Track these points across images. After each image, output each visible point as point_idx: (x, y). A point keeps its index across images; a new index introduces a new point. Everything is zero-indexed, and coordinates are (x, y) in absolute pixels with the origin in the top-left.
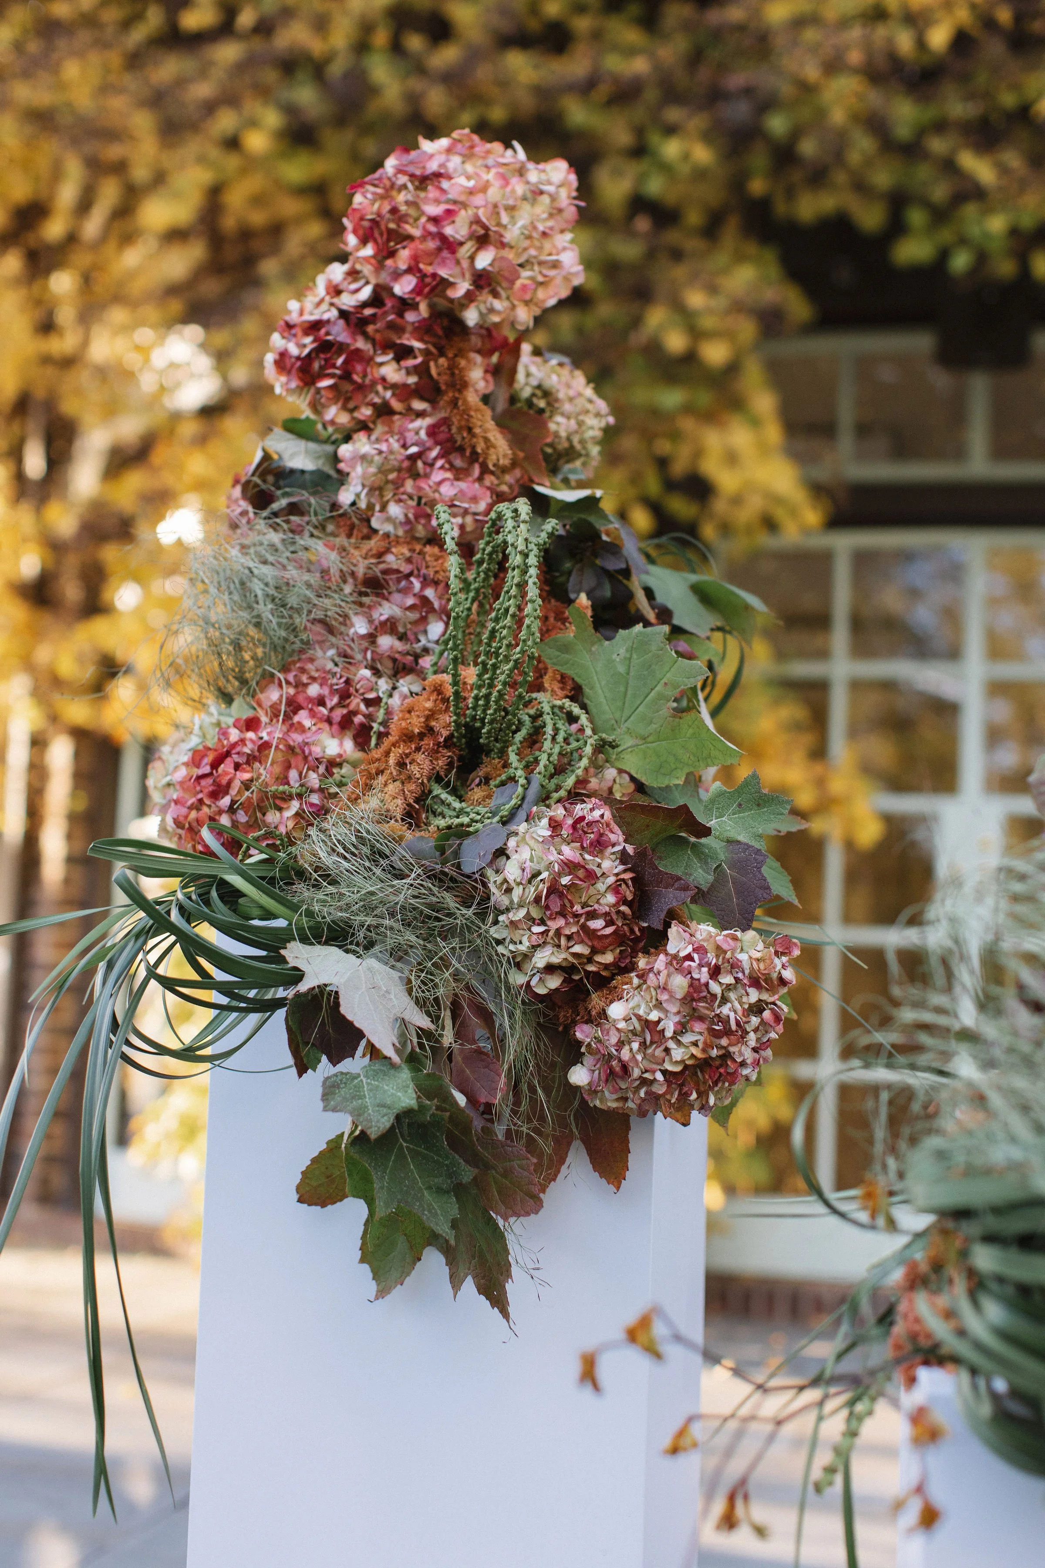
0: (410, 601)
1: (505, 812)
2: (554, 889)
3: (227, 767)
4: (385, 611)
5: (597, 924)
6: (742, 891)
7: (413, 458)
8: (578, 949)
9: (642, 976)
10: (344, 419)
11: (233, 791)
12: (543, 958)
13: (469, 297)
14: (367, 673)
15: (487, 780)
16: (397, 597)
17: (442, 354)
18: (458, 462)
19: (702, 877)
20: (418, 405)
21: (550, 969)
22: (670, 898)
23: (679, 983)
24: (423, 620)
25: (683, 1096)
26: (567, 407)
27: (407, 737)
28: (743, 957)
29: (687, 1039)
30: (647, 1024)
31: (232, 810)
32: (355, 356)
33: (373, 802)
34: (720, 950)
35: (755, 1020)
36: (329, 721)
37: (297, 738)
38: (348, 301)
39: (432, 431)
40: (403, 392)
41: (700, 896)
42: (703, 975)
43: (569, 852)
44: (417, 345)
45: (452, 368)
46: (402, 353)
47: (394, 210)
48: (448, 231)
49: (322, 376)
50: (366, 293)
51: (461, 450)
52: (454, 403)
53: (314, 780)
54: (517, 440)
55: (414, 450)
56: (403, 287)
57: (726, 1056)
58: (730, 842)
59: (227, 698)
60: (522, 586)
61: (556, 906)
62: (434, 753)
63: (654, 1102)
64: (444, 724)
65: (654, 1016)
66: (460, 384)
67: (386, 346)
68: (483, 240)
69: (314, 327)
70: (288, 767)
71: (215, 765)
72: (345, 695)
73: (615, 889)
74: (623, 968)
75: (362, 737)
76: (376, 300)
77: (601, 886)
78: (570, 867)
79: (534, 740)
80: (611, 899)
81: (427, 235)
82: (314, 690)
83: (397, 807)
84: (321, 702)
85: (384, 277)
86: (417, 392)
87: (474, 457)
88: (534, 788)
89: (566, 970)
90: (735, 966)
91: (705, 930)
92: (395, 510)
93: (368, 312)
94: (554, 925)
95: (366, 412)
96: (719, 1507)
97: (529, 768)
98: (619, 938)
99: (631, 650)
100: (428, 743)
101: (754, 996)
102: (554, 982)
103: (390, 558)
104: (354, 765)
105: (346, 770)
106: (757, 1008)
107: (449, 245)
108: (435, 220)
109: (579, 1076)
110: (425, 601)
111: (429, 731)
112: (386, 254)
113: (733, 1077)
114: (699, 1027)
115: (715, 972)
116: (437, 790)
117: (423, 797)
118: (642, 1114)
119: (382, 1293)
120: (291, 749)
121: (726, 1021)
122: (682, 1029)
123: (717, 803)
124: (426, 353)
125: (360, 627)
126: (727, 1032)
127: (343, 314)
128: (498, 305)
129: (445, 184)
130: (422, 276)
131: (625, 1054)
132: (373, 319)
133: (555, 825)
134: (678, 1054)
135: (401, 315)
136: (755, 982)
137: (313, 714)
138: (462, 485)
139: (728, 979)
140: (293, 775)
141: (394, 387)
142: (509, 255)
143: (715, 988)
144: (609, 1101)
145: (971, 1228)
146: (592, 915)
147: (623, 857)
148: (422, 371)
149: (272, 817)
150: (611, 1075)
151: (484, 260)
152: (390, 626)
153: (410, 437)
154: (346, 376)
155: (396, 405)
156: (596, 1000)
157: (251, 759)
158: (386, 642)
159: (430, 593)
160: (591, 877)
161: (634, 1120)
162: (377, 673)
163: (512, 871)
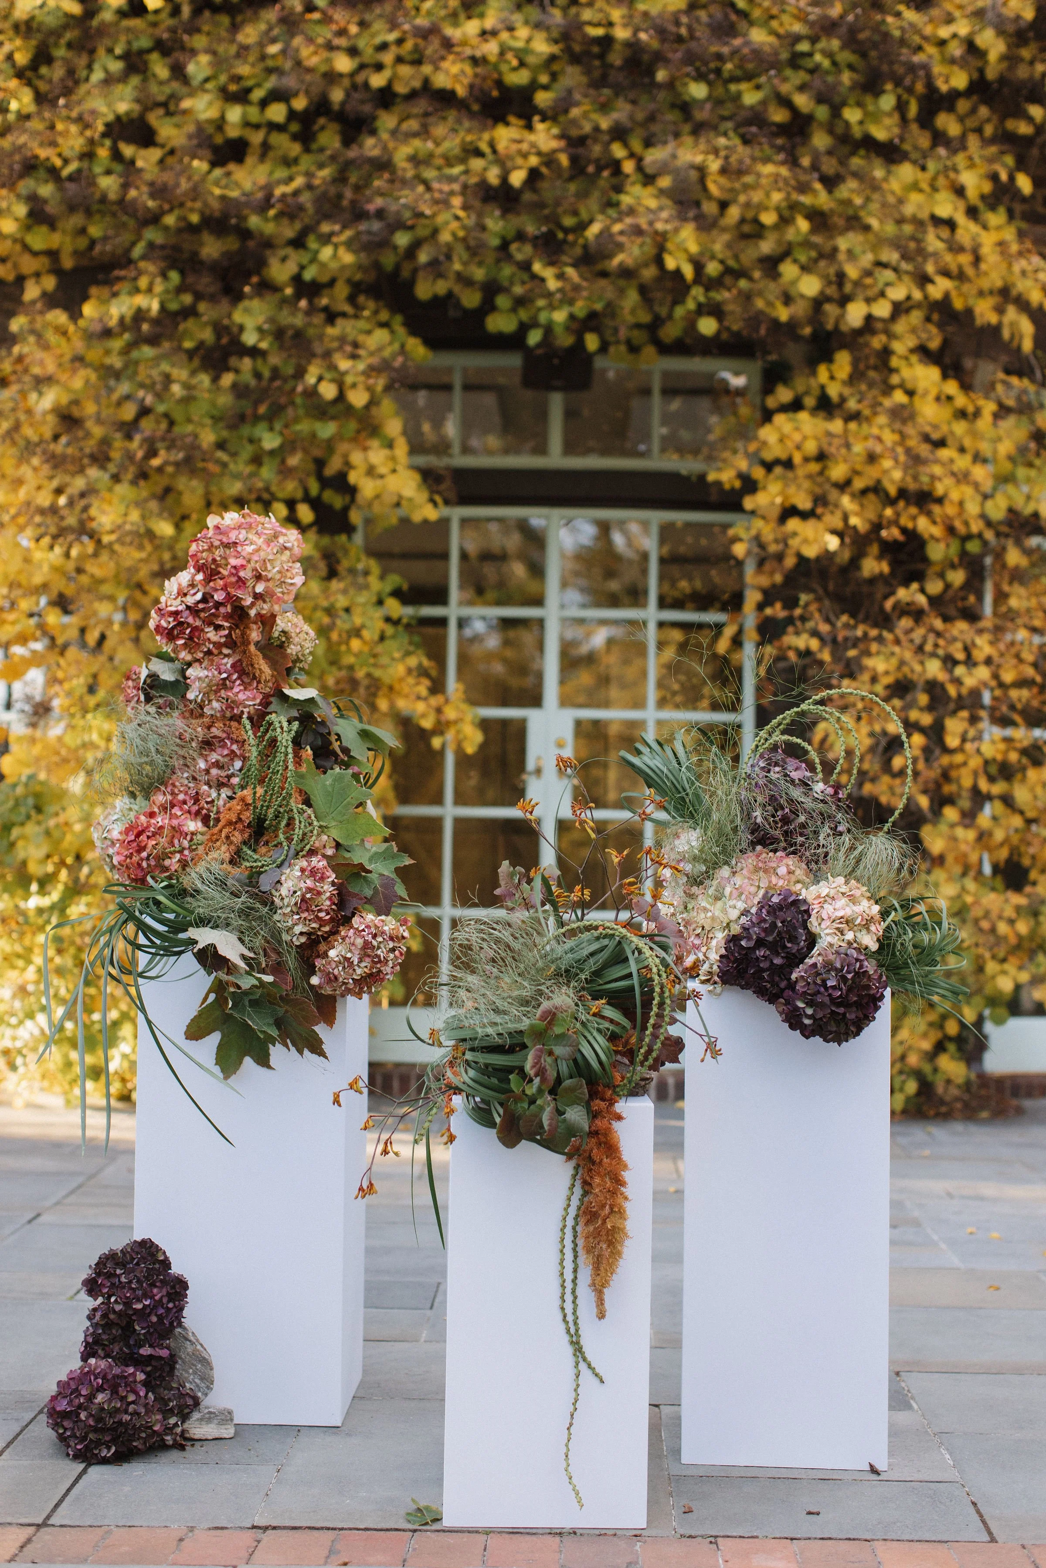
0: (226, 752)
1: (279, 861)
2: (303, 899)
3: (143, 838)
4: (214, 757)
5: (322, 915)
6: (386, 897)
7: (224, 679)
8: (314, 925)
9: (343, 939)
10: (189, 658)
11: (148, 850)
12: (298, 929)
13: (253, 604)
14: (206, 788)
15: (267, 843)
16: (219, 750)
17: (237, 626)
18: (246, 680)
19: (368, 892)
20: (226, 651)
21: (301, 934)
22: (354, 902)
23: (359, 942)
24: (232, 760)
25: (361, 989)
26: (296, 640)
27: (230, 823)
28: (386, 928)
29: (363, 964)
30: (347, 959)
31: (148, 859)
32: (195, 629)
33: (214, 854)
34: (376, 927)
35: (392, 956)
36: (189, 812)
37: (175, 822)
38: (190, 600)
39: (233, 666)
40: (218, 645)
41: (368, 901)
42: (369, 938)
43: (309, 883)
44: (226, 624)
45: (243, 634)
46: (218, 628)
47: (214, 560)
48: (242, 574)
49: (178, 637)
50: (199, 596)
51: (248, 674)
52: (244, 652)
53: (186, 843)
54: (273, 664)
55: (224, 675)
56: (219, 596)
57: (380, 971)
58: (381, 875)
59: (133, 795)
60: (285, 761)
61: (304, 907)
62: (242, 832)
63: (349, 991)
64: (247, 816)
65: (349, 955)
66: (246, 642)
67: (210, 624)
68: (259, 577)
69: (176, 614)
70: (173, 837)
71: (138, 835)
72: (196, 800)
73: (330, 899)
74: (334, 932)
75: (206, 820)
76: (204, 600)
77: (324, 897)
78: (309, 890)
79: (290, 824)
80: (328, 903)
81: (232, 574)
82: (181, 797)
83: (227, 857)
84: (185, 802)
85: (208, 589)
86: (226, 645)
87: (254, 678)
88: (292, 852)
89: (308, 934)
90: (383, 933)
91: (370, 917)
92: (215, 704)
93: (201, 606)
94: (304, 915)
95: (200, 655)
96: (381, 1147)
97: (289, 839)
98: (332, 920)
99: (335, 780)
100: (240, 826)
101: (391, 945)
102: (303, 939)
103: (213, 730)
104: (202, 834)
105: (199, 837)
106: (393, 950)
107: (241, 582)
108: (235, 567)
109: (315, 980)
110: (233, 752)
111: (240, 820)
112: (208, 579)
113: (382, 980)
114: (368, 960)
115: (375, 936)
116: (245, 849)
117: (238, 852)
118: (343, 996)
119: (226, 1078)
120: (173, 828)
121: (378, 956)
122: (361, 960)
123: (372, 859)
124: (230, 628)
125: (202, 765)
126: (380, 961)
127: (188, 608)
128: (265, 606)
129: (239, 549)
130: (228, 594)
131: (336, 972)
132: (203, 610)
133: (303, 870)
134: (359, 971)
135: (217, 609)
136: (391, 939)
137: (181, 809)
138: (248, 693)
139: (380, 939)
140: (176, 842)
141: (214, 643)
142: (270, 584)
143: (375, 943)
144: (328, 991)
145: (467, 1045)
146: (320, 911)
147: (333, 884)
148: (229, 636)
149: (167, 862)
150: (330, 981)
151: (260, 588)
152: (217, 765)
153: (223, 668)
154: (191, 638)
155: (215, 651)
156: (322, 947)
157: (154, 834)
158: (214, 772)
159: (235, 747)
160: (319, 893)
161: (339, 999)
162: (210, 787)
163: (284, 891)
